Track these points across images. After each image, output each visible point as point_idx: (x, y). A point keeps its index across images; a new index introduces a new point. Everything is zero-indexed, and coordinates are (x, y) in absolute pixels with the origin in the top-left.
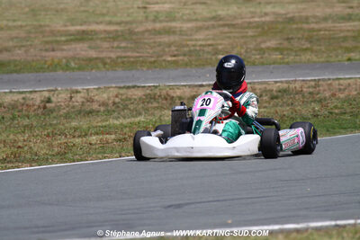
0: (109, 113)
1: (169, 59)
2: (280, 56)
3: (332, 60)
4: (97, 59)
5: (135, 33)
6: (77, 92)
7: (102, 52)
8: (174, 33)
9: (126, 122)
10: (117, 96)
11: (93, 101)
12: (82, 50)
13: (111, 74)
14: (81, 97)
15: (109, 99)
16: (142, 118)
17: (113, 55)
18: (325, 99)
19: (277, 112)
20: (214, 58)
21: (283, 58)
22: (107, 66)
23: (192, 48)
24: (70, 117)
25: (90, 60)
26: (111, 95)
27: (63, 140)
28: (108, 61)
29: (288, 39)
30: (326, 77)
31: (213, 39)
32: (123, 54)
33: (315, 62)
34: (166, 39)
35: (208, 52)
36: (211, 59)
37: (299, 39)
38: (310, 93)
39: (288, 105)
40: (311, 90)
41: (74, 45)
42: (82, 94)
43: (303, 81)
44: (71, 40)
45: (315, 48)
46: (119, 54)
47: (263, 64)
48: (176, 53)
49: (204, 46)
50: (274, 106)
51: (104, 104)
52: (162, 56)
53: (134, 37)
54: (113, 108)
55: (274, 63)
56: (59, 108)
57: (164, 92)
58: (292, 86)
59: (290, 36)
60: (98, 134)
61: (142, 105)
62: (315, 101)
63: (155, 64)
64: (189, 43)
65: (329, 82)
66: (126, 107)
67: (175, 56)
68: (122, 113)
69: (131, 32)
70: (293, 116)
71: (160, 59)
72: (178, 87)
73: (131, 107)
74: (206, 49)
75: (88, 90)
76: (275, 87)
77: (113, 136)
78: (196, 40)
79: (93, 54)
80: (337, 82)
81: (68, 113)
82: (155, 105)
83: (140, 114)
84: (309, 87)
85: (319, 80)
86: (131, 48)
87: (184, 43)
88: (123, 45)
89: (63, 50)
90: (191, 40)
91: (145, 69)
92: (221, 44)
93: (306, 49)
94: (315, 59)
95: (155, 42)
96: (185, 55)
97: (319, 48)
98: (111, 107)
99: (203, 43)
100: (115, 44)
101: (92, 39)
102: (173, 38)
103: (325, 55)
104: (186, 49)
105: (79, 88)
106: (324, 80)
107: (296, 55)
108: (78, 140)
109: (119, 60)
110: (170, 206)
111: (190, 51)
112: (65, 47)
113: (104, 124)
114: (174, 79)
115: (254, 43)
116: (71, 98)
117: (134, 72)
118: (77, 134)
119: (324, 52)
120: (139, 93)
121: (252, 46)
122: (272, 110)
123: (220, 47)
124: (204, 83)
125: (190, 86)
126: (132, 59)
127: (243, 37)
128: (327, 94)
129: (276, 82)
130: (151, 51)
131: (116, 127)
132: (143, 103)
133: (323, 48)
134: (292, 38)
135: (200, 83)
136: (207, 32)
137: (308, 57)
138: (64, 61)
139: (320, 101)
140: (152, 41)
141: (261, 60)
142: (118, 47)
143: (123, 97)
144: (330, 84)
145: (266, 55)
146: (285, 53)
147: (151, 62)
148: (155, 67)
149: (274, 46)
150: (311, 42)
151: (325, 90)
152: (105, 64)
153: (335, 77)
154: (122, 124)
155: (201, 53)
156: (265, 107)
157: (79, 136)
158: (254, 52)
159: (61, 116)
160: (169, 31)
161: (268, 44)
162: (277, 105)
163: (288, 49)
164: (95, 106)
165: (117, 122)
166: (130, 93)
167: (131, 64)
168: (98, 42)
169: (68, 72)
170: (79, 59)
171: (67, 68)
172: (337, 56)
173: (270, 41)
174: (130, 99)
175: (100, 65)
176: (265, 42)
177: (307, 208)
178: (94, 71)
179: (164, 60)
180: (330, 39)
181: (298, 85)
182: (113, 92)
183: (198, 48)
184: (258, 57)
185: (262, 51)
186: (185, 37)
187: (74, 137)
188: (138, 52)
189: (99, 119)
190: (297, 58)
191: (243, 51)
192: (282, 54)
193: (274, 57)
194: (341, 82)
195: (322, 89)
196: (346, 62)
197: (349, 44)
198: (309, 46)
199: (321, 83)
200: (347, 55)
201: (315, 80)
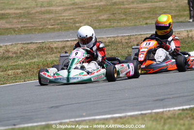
0: (18, 57)
1: (50, 27)
2: (109, 24)
3: (137, 24)
4: (10, 28)
5: (31, 14)
6: (0, 47)
7: (13, 24)
8: (52, 13)
9: (27, 62)
10: (22, 48)
11: (9, 52)
12: (2, 24)
13: (18, 36)
14: (3, 50)
15: (18, 50)
16: (35, 60)
17: (19, 26)
18: (134, 45)
19: (108, 54)
20: (74, 25)
21: (110, 25)
23: (62, 21)
28: (17, 29)
29: (113, 14)
31: (73, 16)
32: (25, 25)
33: (128, 26)
34: (48, 16)
35: (71, 23)
36: (72, 26)
37: (119, 13)
38: (126, 43)
39: (114, 50)
40: (127, 41)
42: (3, 48)
43: (122, 36)
45: (128, 18)
46: (22, 25)
47: (100, 28)
48: (53, 23)
49: (69, 19)
50: (107, 50)
51: (15, 53)
52: (46, 25)
53: (30, 16)
55: (106, 27)
57: (47, 45)
58: (116, 39)
59: (114, 12)
60: (12, 69)
61: (36, 53)
62: (129, 47)
63: (42, 30)
64: (60, 18)
65: (136, 36)
66: (27, 54)
67: (53, 25)
68: (25, 57)
69: (29, 13)
71: (45, 27)
72: (55, 42)
73: (30, 54)
74: (70, 21)
75: (6, 45)
76: (107, 40)
77: (20, 71)
78: (64, 16)
79: (8, 26)
80: (140, 36)
82: (43, 52)
83: (35, 58)
84: (125, 40)
85: (131, 35)
86: (29, 22)
87: (58, 18)
88: (24, 20)
90: (61, 16)
91: (36, 33)
92: (77, 18)
93: (124, 19)
94: (128, 24)
95: (42, 18)
96: (58, 25)
97: (130, 18)
98: (19, 54)
99: (68, 18)
100: (20, 20)
101: (7, 18)
102: (51, 16)
103: (133, 22)
104: (59, 21)
105: (1, 45)
106: (133, 35)
107: (118, 22)
108: (1, 73)
109: (23, 29)
110: (52, 107)
111: (61, 22)
113: (15, 64)
114: (52, 38)
115: (95, 17)
117: (31, 35)
119: (133, 20)
120: (34, 46)
121: (94, 19)
123: (77, 20)
124: (69, 40)
125: (61, 41)
126: (30, 28)
127: (89, 14)
128: (135, 43)
129: (108, 37)
130: (40, 23)
131: (22, 65)
132: (37, 51)
134: (115, 13)
135: (67, 39)
136: (69, 12)
137: (124, 23)
140: (40, 17)
141: (99, 26)
142: (22, 22)
143: (26, 49)
144: (137, 38)
145: (102, 23)
146: (112, 21)
147: (40, 29)
148: (43, 32)
149: (107, 18)
150: (125, 15)
151: (134, 41)
152: (15, 31)
153: (139, 34)
154: (25, 63)
155: (67, 23)
157: (2, 71)
158: (95, 22)
160: (50, 12)
161: (103, 17)
163: (113, 19)
164: (10, 54)
165: (22, 63)
166: (29, 46)
167: (29, 31)
168: (11, 19)
172: (140, 22)
173: (103, 15)
174: (29, 50)
175: (12, 32)
176: (101, 16)
178: (9, 35)
179: (47, 28)
180: (136, 13)
181: (119, 39)
182: (20, 46)
183: (65, 21)
184: (97, 24)
185: (100, 21)
186: (58, 15)
188: (33, 24)
189: (13, 61)
190: (119, 24)
191: (89, 21)
192: (110, 22)
193: (106, 24)
194: (142, 36)
195: (132, 40)
196: (145, 26)
197: (146, 15)
198: (125, 17)
199: (132, 37)
200: (145, 22)
201: (128, 36)
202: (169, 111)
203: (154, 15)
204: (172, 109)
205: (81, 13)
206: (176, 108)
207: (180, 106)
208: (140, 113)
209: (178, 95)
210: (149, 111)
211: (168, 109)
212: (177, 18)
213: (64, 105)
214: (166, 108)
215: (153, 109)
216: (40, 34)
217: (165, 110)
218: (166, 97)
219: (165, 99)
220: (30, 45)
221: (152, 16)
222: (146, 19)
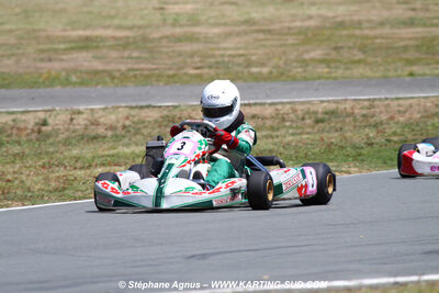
0: (117, 138)
1: (192, 72)
2: (326, 70)
3: (390, 74)
4: (104, 71)
5: (150, 41)
6: (79, 113)
7: (109, 62)
8: (198, 40)
10: (127, 118)
11: (98, 124)
12: (85, 60)
13: (120, 91)
14: (85, 119)
15: (118, 121)
17: (123, 68)
18: (381, 123)
19: (322, 139)
20: (245, 70)
21: (330, 72)
22: (116, 81)
23: (220, 59)
24: (70, 144)
25: (96, 72)
26: (120, 116)
27: (61, 172)
28: (118, 74)
29: (336, 48)
30: (383, 97)
31: (245, 48)
32: (136, 66)
33: (369, 78)
34: (187, 47)
35: (239, 64)
36: (242, 72)
37: (350, 48)
38: (364, 116)
39: (337, 131)
40: (365, 112)
41: (75, 55)
42: (85, 116)
43: (355, 100)
44: (72, 49)
45: (370, 59)
46: (130, 66)
47: (305, 79)
48: (199, 64)
49: (235, 56)
50: (319, 131)
51: (112, 128)
52: (182, 69)
53: (149, 45)
54: (123, 132)
55: (319, 78)
56: (56, 132)
57: (185, 114)
58: (342, 107)
59: (339, 44)
60: (104, 165)
62: (369, 126)
63: (174, 78)
64: (217, 52)
65: (387, 102)
66: (137, 132)
67: (198, 68)
68: (134, 139)
69: (145, 39)
70: (343, 144)
71: (181, 72)
73: (145, 131)
74: (237, 60)
75: (92, 110)
76: (320, 108)
78: (225, 49)
79: (98, 65)
80: (396, 103)
81: (68, 138)
84: (362, 108)
85: (375, 99)
86: (145, 58)
87: (210, 52)
88: (135, 54)
89: (61, 60)
90: (218, 49)
91: (161, 84)
92: (254, 54)
93: (359, 61)
94: (369, 73)
95: (174, 51)
96: (211, 67)
97: (375, 59)
98: (120, 132)
99: (233, 53)
100: (126, 54)
101: (97, 47)
102: (195, 47)
103: (382, 68)
104: (212, 60)
105: (82, 108)
106: (380, 100)
107: (346, 69)
108: (80, 173)
109: (131, 73)
110: (192, 257)
111: (217, 63)
112: (64, 57)
113: (111, 152)
115: (296, 53)
116: (72, 119)
118: (79, 165)
119: (380, 65)
120: (154, 115)
121: (293, 57)
122: (317, 137)
123: (254, 58)
126: (146, 73)
127: (280, 46)
128: (384, 117)
129: (322, 102)
130: (169, 62)
131: (126, 157)
132: (160, 126)
133: (379, 60)
134: (342, 48)
136: (238, 39)
137: (361, 71)
138: (64, 74)
139: (376, 126)
140: (171, 49)
141: (303, 74)
142: (130, 57)
143: (136, 119)
144: (388, 105)
145: (310, 68)
146: (333, 65)
147: (169, 77)
148: (175, 82)
149: (321, 57)
150: (365, 52)
151: (381, 112)
152: (113, 78)
153: (393, 96)
154: (133, 153)
155: (230, 65)
156: (308, 133)
157: (82, 168)
158: (295, 64)
159: (59, 142)
160: (192, 38)
161: (312, 54)
162: (323, 131)
163: (336, 61)
164: (101, 131)
165: (127, 151)
166: (144, 113)
167: (146, 79)
168: (105, 51)
169: (67, 88)
170: (81, 72)
171: (67, 82)
172: (396, 70)
173: (315, 50)
174: (143, 122)
175: (108, 79)
176: (307, 52)
177: (360, 261)
178: (99, 87)
179: (185, 74)
180: (388, 48)
181: (348, 106)
182: (125, 112)
183: (226, 59)
184: (300, 70)
185: (305, 63)
186: (210, 45)
187: (75, 168)
188: (153, 64)
189: (105, 146)
190: (348, 72)
191: (281, 63)
192: (329, 66)
193: (320, 70)
194: (401, 102)
195: (377, 110)
196: (407, 78)
197: (412, 55)
198: (362, 57)
199: (377, 103)
200: (408, 69)
201: (369, 100)
203: (429, 56)
205: (263, 43)
208: (391, 280)
210: (414, 278)
213: (219, 253)
215: (423, 274)
216: (168, 88)
220: (146, 110)
221: (424, 56)
222: (410, 62)
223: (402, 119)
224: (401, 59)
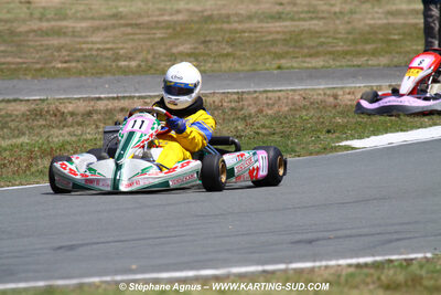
1: (60, 65)
3: (259, 68)
5: (17, 35)
8: (65, 34)
9: (5, 144)
16: (24, 139)
18: (250, 116)
20: (114, 64)
23: (88, 53)
29: (204, 42)
30: (252, 90)
31: (114, 43)
32: (2, 60)
33: (237, 71)
34: (55, 42)
35: (107, 58)
36: (111, 66)
37: (218, 42)
38: (232, 109)
40: (233, 105)
43: (224, 93)
45: (238, 53)
48: (67, 58)
49: (103, 50)
52: (51, 62)
53: (16, 39)
57: (53, 107)
58: (210, 100)
59: (208, 39)
61: (25, 123)
62: (238, 118)
63: (42, 72)
64: (84, 46)
65: (255, 95)
66: (5, 125)
67: (66, 62)
69: (12, 33)
71: (49, 66)
72: (70, 100)
73: (12, 125)
74: (105, 54)
78: (93, 43)
80: (265, 95)
82: (42, 122)
83: (23, 134)
84: (231, 101)
85: (243, 93)
86: (12, 52)
87: (78, 46)
90: (87, 43)
91: (29, 78)
92: (122, 48)
93: (227, 55)
94: (238, 67)
95: (42, 45)
96: (78, 61)
97: (242, 53)
99: (101, 46)
102: (63, 41)
103: (250, 62)
104: (79, 54)
106: (249, 93)
107: (214, 62)
110: (60, 248)
111: (85, 56)
114: (65, 91)
115: (163, 47)
117: (15, 82)
119: (248, 58)
120: (21, 108)
121: (161, 51)
123: (122, 52)
124: (102, 96)
125: (84, 99)
126: (13, 66)
127: (149, 40)
128: (253, 110)
130: (37, 56)
132: (27, 120)
133: (248, 53)
134: (210, 41)
135: (97, 96)
136: (106, 33)
137: (229, 64)
139: (244, 119)
140: (38, 43)
143: (3, 113)
144: (257, 98)
146: (201, 59)
147: (36, 70)
148: (43, 76)
149: (189, 51)
150: (233, 46)
151: (250, 105)
153: (262, 89)
155: (98, 59)
158: (163, 58)
160: (59, 32)
161: (181, 48)
163: (204, 54)
166: (11, 107)
167: (12, 72)
172: (264, 64)
173: (183, 44)
174: (11, 116)
176: (177, 46)
177: (228, 250)
179: (54, 67)
180: (256, 42)
181: (217, 99)
183: (94, 53)
185: (173, 57)
186: (78, 39)
188: (20, 58)
190: (216, 66)
191: (150, 57)
192: (197, 60)
194: (270, 95)
195: (246, 103)
196: (275, 72)
197: (279, 49)
198: (230, 50)
199: (245, 96)
200: (276, 63)
201: (238, 93)
202: (327, 267)
203: (297, 50)
204: (333, 263)
205: (131, 37)
206: (342, 262)
207: (351, 257)
208: (260, 268)
209: (348, 232)
210: (282, 266)
211: (324, 263)
212: (348, 57)
213: (87, 244)
214: (321, 260)
215: (291, 262)
216: (36, 81)
217: (317, 264)
218: (320, 235)
219: (318, 240)
220: (13, 104)
221: (291, 50)
222: (279, 56)
223: (270, 112)
224: (269, 53)
